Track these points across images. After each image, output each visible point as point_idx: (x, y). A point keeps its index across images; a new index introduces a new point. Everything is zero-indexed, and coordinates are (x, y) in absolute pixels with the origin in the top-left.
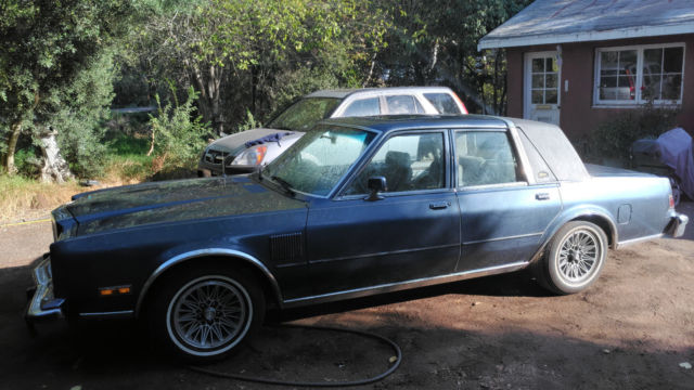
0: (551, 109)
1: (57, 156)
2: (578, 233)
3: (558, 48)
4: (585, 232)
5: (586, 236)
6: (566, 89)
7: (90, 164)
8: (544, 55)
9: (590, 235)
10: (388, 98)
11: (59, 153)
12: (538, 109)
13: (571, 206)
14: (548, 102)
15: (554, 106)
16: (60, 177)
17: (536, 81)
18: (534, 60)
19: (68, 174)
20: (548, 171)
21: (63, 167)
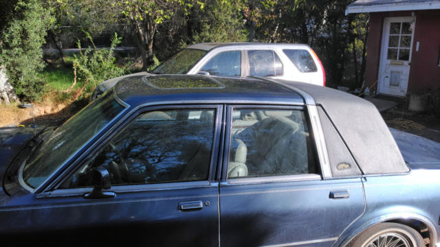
0: (402, 64)
1: (6, 84)
2: (386, 236)
3: (413, 14)
4: (394, 235)
5: (395, 238)
6: (417, 49)
7: (29, 91)
8: (401, 20)
9: (400, 238)
10: (251, 52)
11: (8, 81)
12: (391, 64)
13: (381, 205)
14: (400, 59)
15: (406, 63)
16: (7, 100)
17: (393, 41)
18: (392, 24)
19: (15, 97)
20: (351, 161)
21: (11, 92)
